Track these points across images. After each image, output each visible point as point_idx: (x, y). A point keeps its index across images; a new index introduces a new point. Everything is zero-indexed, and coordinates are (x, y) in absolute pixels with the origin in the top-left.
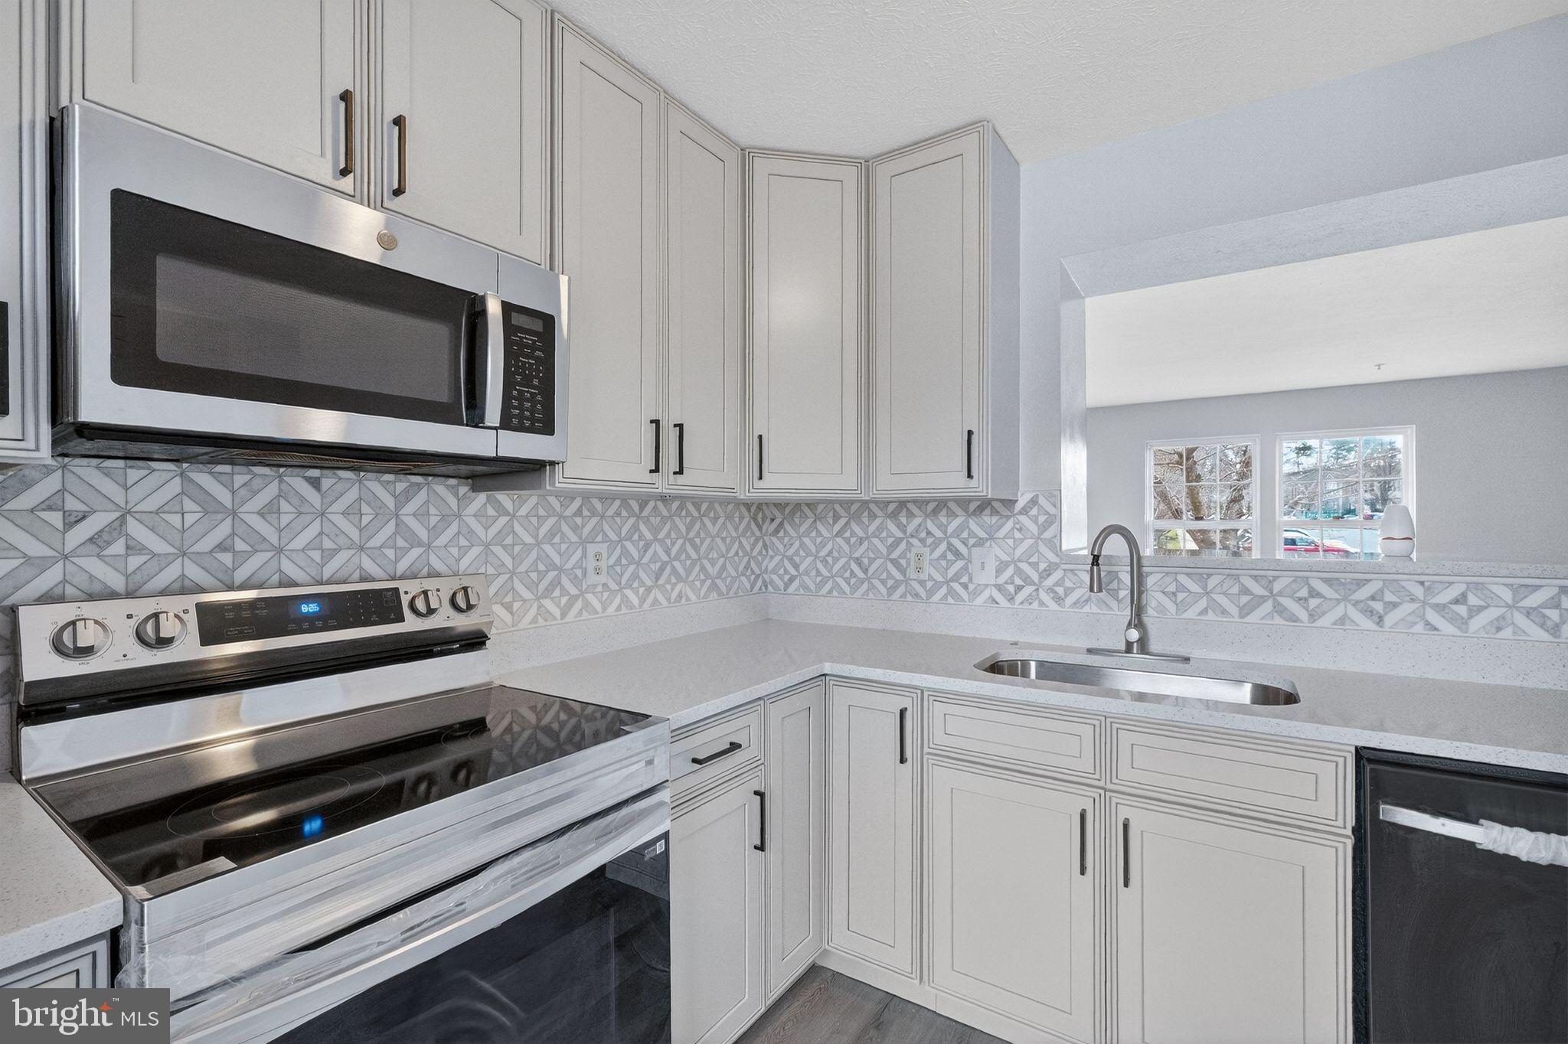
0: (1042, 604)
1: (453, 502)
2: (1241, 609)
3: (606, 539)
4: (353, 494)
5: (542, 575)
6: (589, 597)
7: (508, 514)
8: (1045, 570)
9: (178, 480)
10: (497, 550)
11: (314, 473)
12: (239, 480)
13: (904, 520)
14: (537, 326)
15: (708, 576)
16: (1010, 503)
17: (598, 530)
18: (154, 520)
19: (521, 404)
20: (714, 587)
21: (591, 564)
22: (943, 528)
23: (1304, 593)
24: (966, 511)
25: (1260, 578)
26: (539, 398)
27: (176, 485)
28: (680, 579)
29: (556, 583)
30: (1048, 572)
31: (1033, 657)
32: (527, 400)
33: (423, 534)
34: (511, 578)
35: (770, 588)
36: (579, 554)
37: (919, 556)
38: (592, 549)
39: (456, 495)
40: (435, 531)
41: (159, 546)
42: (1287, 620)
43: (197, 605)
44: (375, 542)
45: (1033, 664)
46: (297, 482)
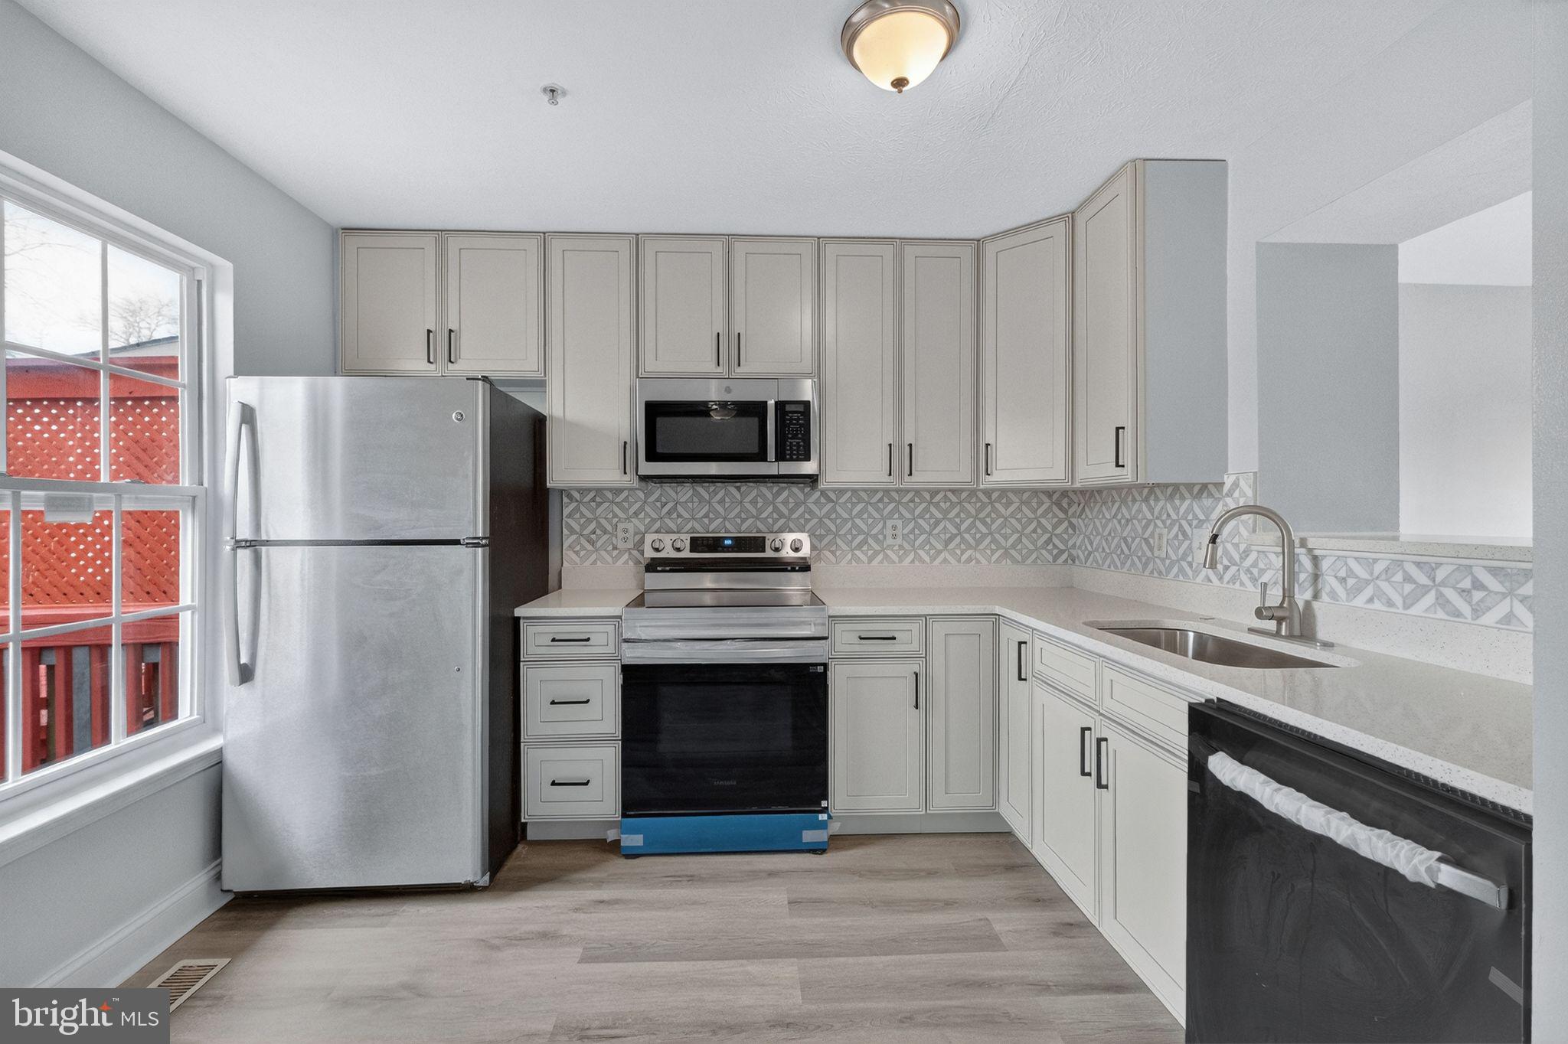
0: (1242, 584)
1: (801, 496)
2: (1405, 598)
3: (901, 516)
4: (755, 493)
5: (854, 537)
6: (889, 552)
7: (833, 501)
8: (1244, 552)
9: (691, 490)
10: (826, 521)
11: (738, 484)
12: (712, 489)
13: (1152, 502)
14: (801, 408)
15: (999, 547)
16: (1219, 485)
17: (896, 510)
18: (684, 504)
19: (791, 448)
20: (1006, 554)
21: (889, 532)
22: (1176, 509)
23: (1467, 583)
24: (1191, 494)
25: (1422, 565)
26: (802, 443)
27: (691, 492)
28: (969, 547)
29: (865, 542)
30: (1246, 553)
31: (1192, 628)
32: (795, 446)
33: (786, 512)
34: (835, 537)
35: (1077, 562)
36: (880, 525)
37: (1160, 536)
38: (890, 523)
39: (803, 492)
40: (792, 511)
41: (686, 515)
42: (1449, 615)
43: (691, 538)
44: (764, 515)
45: (1191, 635)
46: (732, 489)
